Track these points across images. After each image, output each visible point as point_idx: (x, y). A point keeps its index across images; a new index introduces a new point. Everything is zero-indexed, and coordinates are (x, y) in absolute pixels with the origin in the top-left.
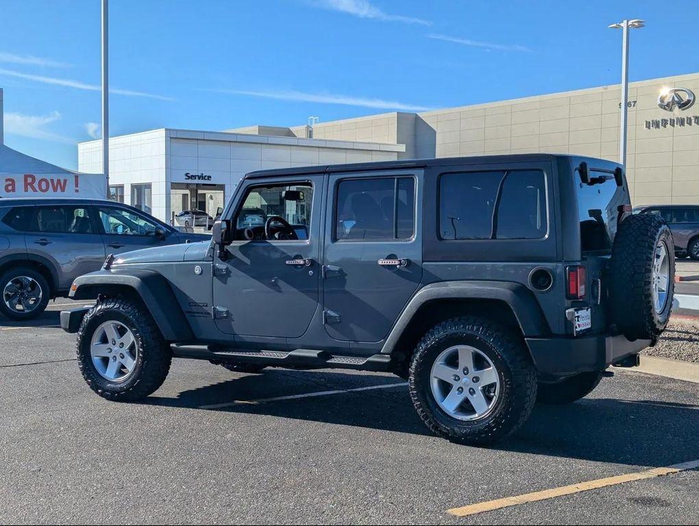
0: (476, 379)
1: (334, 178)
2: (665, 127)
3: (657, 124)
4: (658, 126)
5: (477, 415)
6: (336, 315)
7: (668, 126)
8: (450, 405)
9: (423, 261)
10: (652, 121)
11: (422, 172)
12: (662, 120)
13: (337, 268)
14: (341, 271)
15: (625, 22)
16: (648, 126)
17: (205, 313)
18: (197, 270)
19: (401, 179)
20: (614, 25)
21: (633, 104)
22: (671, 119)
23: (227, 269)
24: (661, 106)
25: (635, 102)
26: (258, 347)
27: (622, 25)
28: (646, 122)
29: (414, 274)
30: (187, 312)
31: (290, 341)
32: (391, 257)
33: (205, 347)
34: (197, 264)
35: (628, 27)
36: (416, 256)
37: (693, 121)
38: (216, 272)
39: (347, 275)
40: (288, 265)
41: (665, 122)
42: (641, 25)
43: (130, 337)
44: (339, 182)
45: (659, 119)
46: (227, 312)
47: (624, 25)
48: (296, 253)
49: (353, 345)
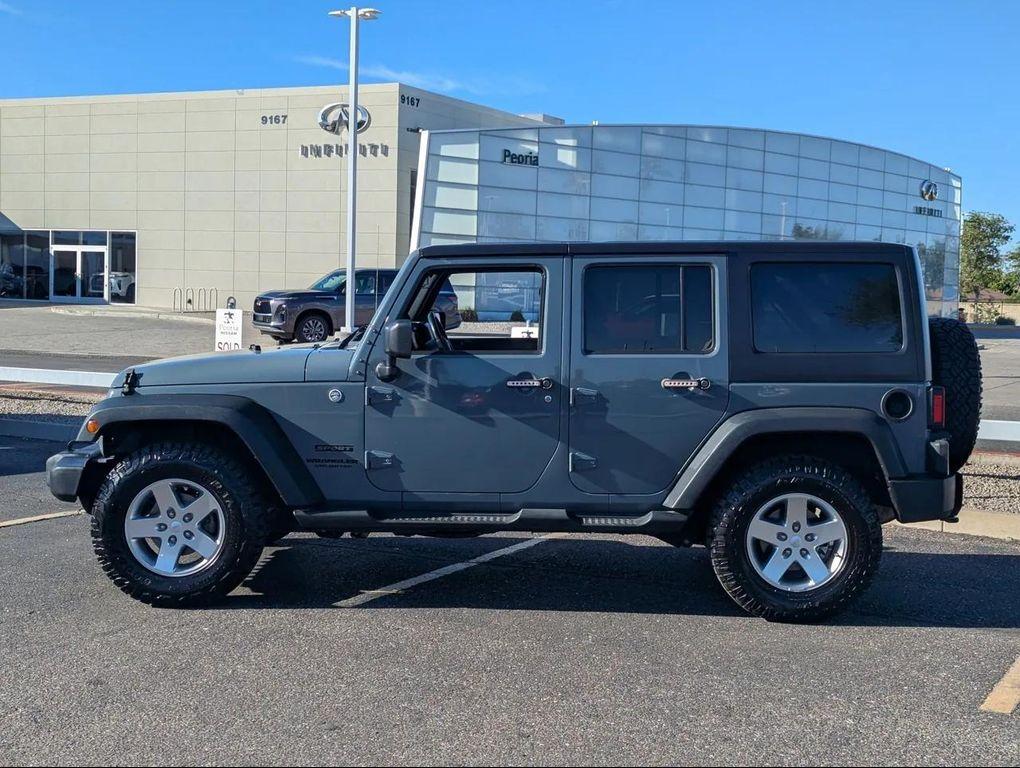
0: (810, 537)
1: (581, 263)
2: (329, 155)
3: (317, 152)
4: (318, 154)
5: (811, 583)
6: (589, 458)
7: (334, 154)
8: (773, 573)
9: (730, 382)
10: (311, 146)
11: (723, 259)
12: (325, 146)
13: (593, 392)
14: (599, 395)
15: (354, 9)
16: (305, 153)
17: (348, 461)
18: (334, 395)
19: (690, 268)
20: (339, 12)
21: (281, 119)
22: (337, 146)
23: (393, 394)
24: (324, 126)
25: (285, 117)
26: (447, 509)
27: (349, 13)
28: (303, 147)
29: (716, 400)
30: (308, 461)
31: (504, 498)
32: (683, 376)
33: (364, 513)
34: (336, 387)
35: (357, 17)
36: (721, 376)
37: (368, 151)
38: (375, 400)
39: (608, 401)
40: (509, 387)
41: (328, 149)
42: (374, 16)
43: (207, 503)
44: (590, 269)
45: (321, 144)
46: (393, 457)
47: (352, 13)
48: (522, 370)
49: (614, 499)
